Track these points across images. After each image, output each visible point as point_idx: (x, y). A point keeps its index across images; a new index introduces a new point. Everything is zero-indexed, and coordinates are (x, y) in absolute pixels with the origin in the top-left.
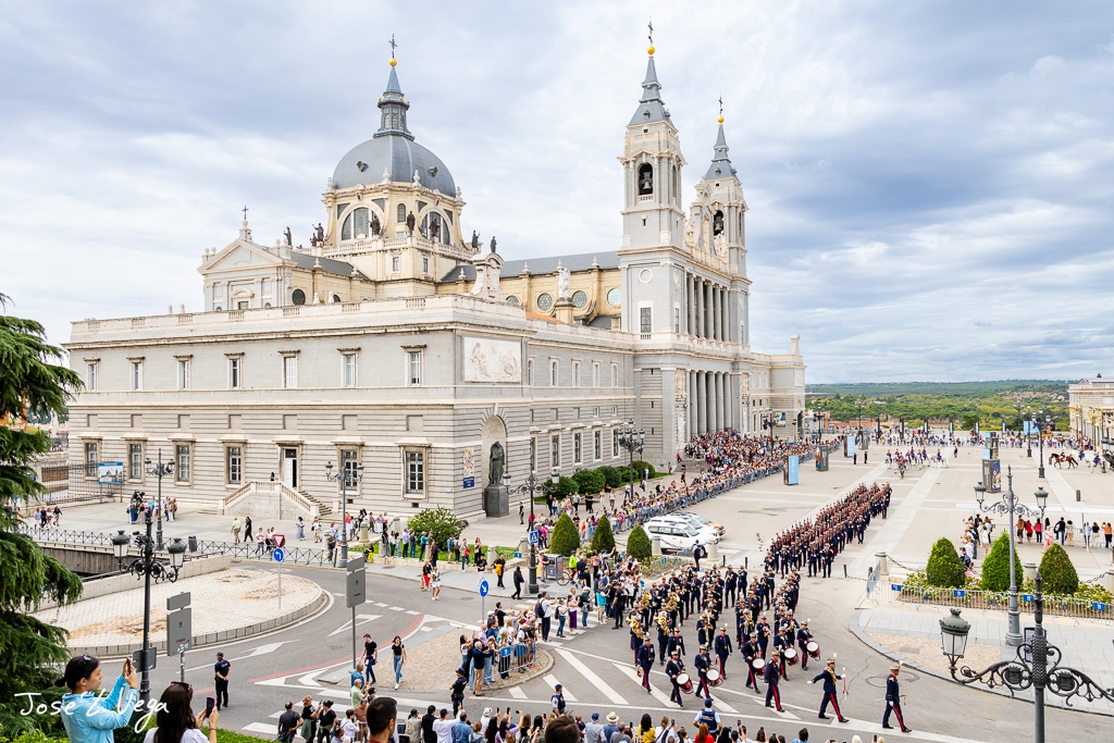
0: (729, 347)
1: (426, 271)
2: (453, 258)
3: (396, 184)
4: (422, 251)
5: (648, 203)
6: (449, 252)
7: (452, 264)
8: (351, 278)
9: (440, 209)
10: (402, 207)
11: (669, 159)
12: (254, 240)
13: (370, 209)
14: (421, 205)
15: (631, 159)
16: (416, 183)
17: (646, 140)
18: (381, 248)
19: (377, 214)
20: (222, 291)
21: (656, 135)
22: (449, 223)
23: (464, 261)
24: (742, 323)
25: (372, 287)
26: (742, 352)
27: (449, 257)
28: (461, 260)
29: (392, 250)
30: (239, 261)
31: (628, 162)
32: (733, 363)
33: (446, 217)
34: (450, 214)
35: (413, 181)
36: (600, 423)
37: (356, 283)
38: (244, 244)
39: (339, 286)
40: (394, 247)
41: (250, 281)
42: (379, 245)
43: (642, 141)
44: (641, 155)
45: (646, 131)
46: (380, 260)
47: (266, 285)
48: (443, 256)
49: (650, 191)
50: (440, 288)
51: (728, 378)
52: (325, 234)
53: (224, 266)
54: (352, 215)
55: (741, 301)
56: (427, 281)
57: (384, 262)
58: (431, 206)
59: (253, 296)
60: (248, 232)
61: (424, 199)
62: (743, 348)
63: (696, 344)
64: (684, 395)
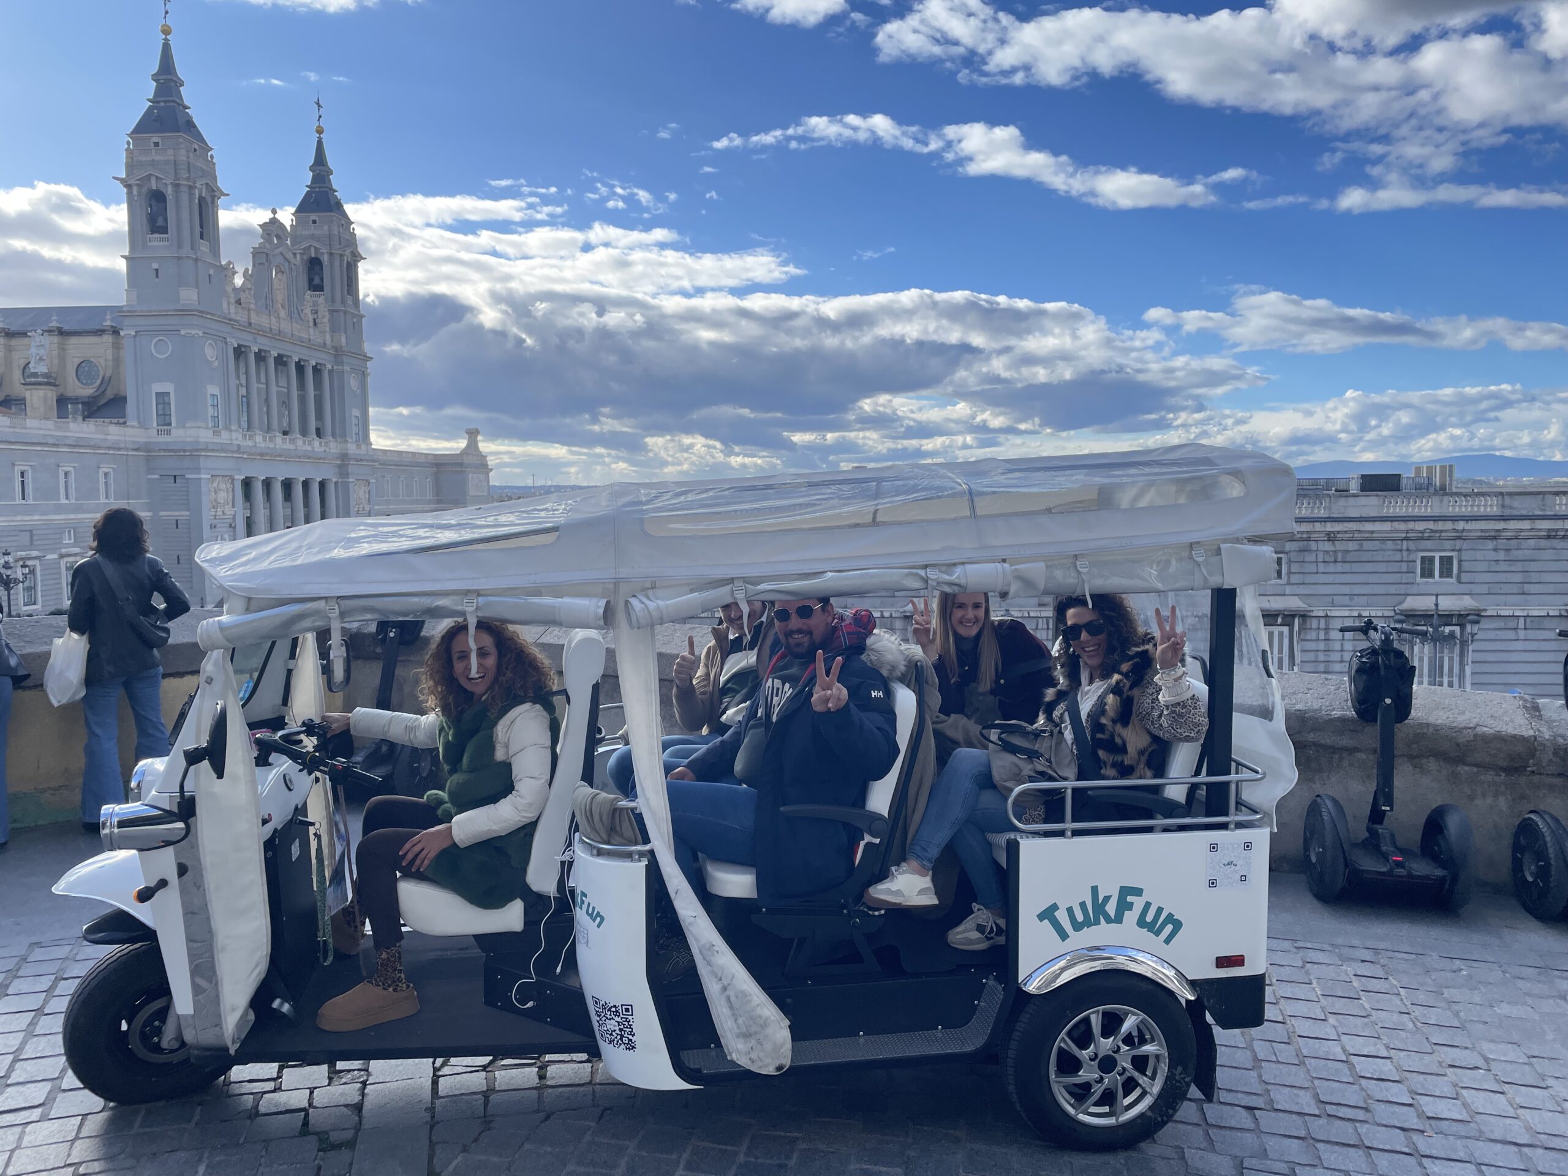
0: (332, 445)
5: (162, 245)
11: (191, 188)
15: (134, 182)
17: (157, 158)
21: (171, 150)
24: (356, 412)
26: (352, 448)
31: (131, 186)
32: (340, 466)
36: (76, 550)
43: (150, 158)
44: (149, 178)
45: (156, 144)
49: (164, 230)
51: (331, 489)
55: (353, 383)
62: (359, 447)
63: (259, 440)
64: (230, 511)
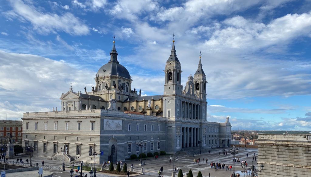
0: (199, 121)
1: (119, 99)
2: (127, 95)
3: (113, 75)
4: (118, 94)
5: (171, 82)
6: (126, 94)
7: (128, 97)
8: (99, 101)
9: (125, 82)
10: (114, 82)
11: (176, 71)
12: (73, 91)
13: (106, 82)
14: (119, 81)
15: (167, 71)
16: (118, 76)
17: (171, 66)
18: (107, 93)
19: (108, 83)
20: (65, 104)
21: (173, 65)
22: (128, 86)
23: (131, 96)
24: (204, 114)
25: (105, 103)
26: (203, 121)
27: (126, 95)
28: (130, 96)
29: (110, 93)
30: (69, 96)
31: (166, 72)
32: (200, 125)
33: (127, 84)
34: (128, 83)
35: (117, 75)
36: (153, 140)
37: (100, 102)
38: (70, 92)
39: (95, 103)
40: (111, 93)
41: (71, 102)
42: (107, 92)
43: (169, 66)
44: (169, 70)
45: (171, 63)
46: (107, 96)
47: (75, 103)
48: (125, 95)
50: (123, 104)
51: (198, 129)
52: (94, 89)
53: (66, 98)
54: (102, 84)
55: (204, 108)
56: (119, 101)
57: (108, 97)
58: (122, 82)
59: (72, 106)
60: (72, 89)
61: (120, 80)
62: (204, 121)
63: (186, 120)
64: (180, 134)
